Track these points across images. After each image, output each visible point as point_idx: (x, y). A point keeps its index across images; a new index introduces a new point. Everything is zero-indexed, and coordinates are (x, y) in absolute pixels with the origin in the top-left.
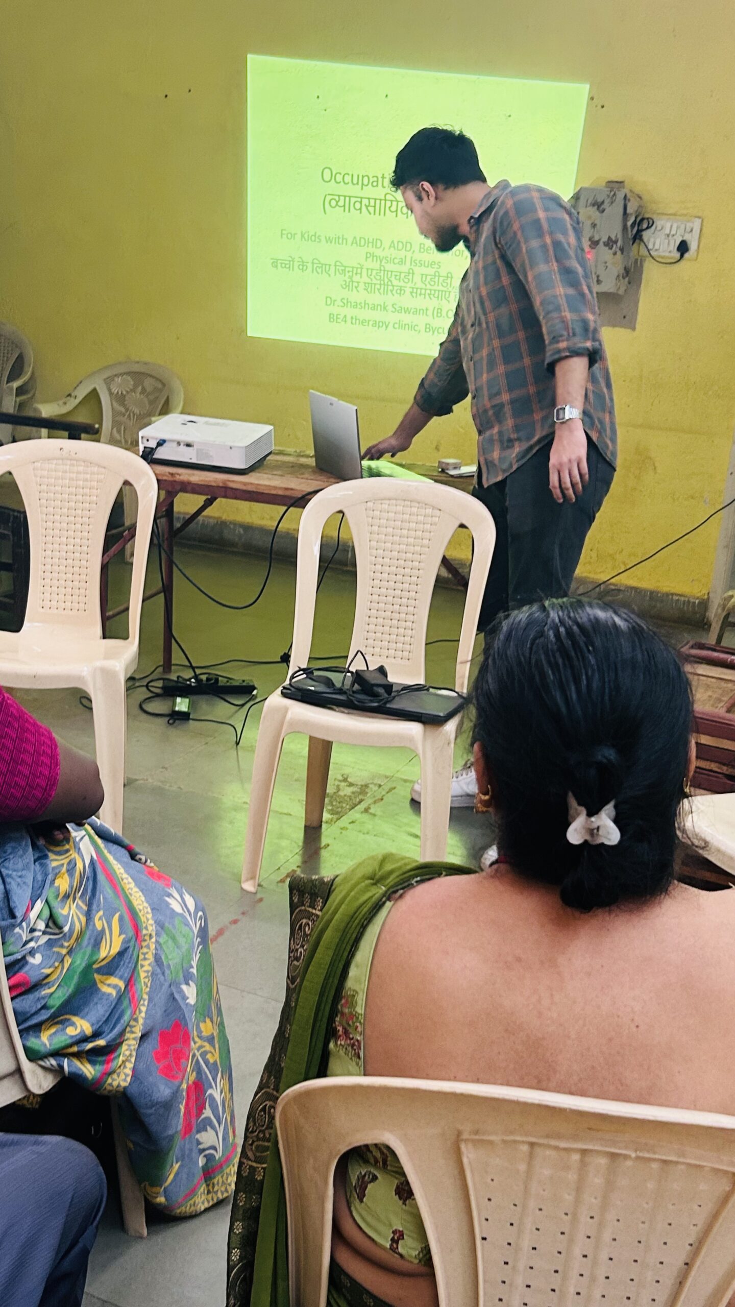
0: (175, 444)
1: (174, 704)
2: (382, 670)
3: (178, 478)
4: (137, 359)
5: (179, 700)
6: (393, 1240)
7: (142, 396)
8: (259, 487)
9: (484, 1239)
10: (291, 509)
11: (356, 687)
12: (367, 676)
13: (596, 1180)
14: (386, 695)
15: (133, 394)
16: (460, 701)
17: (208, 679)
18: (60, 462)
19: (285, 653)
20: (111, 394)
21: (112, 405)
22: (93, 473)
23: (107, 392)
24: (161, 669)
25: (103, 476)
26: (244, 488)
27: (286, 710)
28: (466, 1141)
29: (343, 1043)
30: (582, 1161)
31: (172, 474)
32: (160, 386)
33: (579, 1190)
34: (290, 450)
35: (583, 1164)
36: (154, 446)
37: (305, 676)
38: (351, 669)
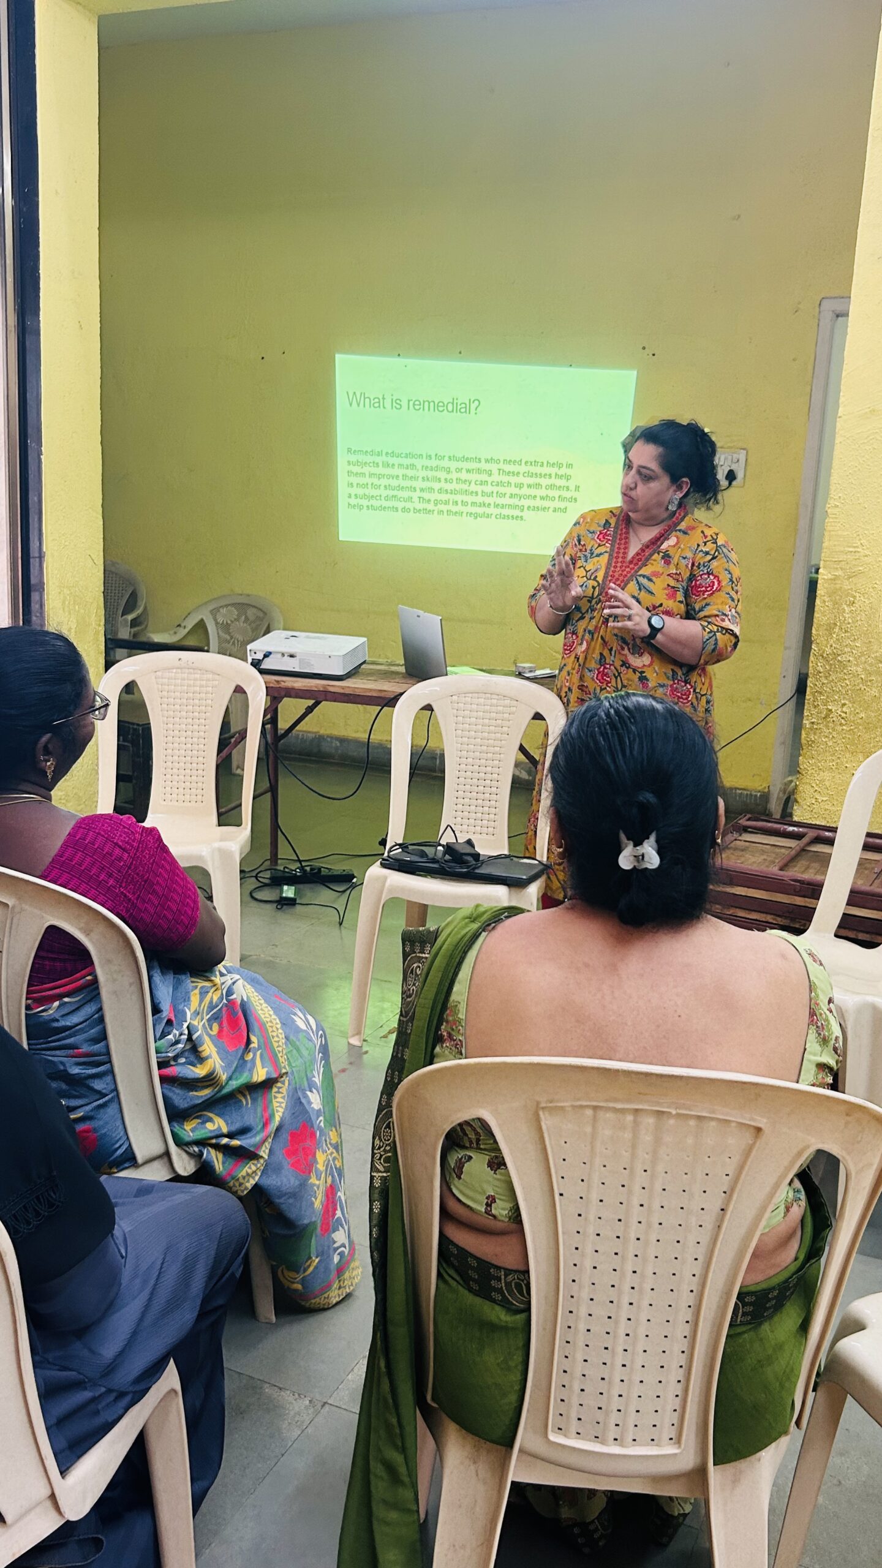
0: (280, 655)
1: (282, 891)
2: (469, 842)
3: (283, 685)
4: (240, 592)
5: (285, 887)
6: (487, 1205)
7: (245, 625)
8: (356, 690)
9: (561, 1195)
10: (385, 708)
11: (447, 857)
12: (457, 847)
13: (647, 1138)
14: (474, 862)
15: (237, 623)
16: (541, 867)
17: (312, 870)
18: (179, 671)
19: (383, 839)
20: (217, 623)
21: (218, 634)
22: (208, 680)
23: (213, 622)
24: (268, 863)
25: (217, 682)
26: (342, 691)
27: (385, 878)
28: (543, 1108)
29: (448, 1045)
30: (635, 1121)
31: (278, 682)
32: (261, 614)
33: (634, 1147)
34: (381, 660)
35: (636, 1123)
36: (261, 659)
37: (400, 850)
38: (442, 842)
